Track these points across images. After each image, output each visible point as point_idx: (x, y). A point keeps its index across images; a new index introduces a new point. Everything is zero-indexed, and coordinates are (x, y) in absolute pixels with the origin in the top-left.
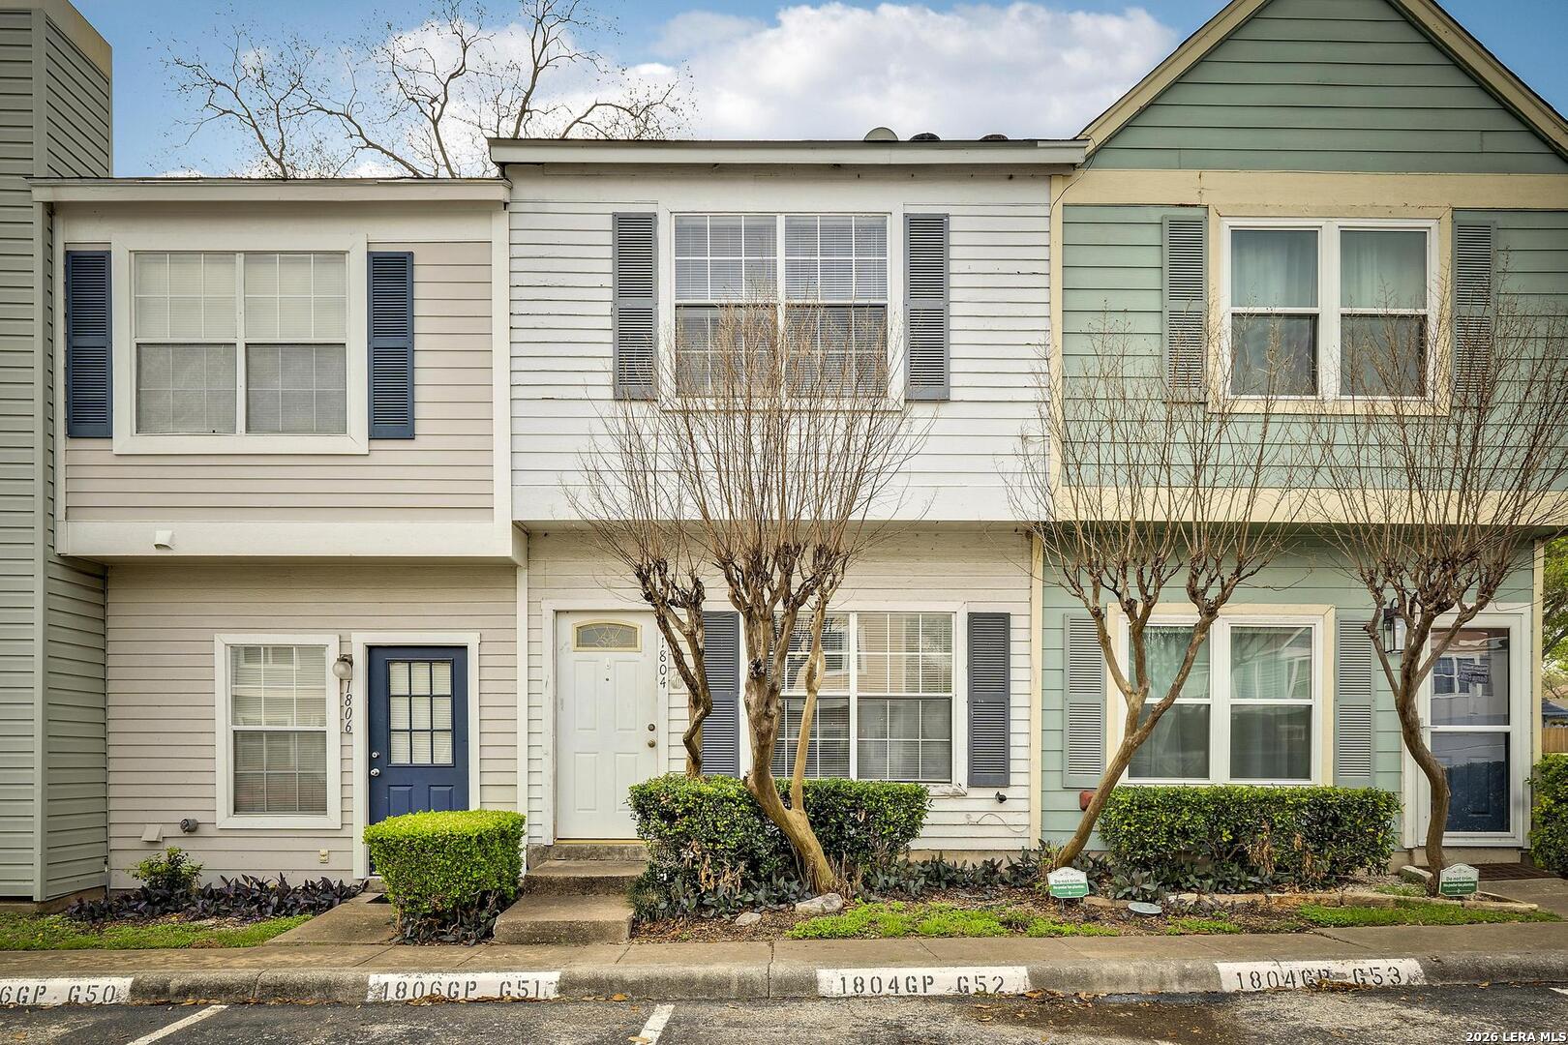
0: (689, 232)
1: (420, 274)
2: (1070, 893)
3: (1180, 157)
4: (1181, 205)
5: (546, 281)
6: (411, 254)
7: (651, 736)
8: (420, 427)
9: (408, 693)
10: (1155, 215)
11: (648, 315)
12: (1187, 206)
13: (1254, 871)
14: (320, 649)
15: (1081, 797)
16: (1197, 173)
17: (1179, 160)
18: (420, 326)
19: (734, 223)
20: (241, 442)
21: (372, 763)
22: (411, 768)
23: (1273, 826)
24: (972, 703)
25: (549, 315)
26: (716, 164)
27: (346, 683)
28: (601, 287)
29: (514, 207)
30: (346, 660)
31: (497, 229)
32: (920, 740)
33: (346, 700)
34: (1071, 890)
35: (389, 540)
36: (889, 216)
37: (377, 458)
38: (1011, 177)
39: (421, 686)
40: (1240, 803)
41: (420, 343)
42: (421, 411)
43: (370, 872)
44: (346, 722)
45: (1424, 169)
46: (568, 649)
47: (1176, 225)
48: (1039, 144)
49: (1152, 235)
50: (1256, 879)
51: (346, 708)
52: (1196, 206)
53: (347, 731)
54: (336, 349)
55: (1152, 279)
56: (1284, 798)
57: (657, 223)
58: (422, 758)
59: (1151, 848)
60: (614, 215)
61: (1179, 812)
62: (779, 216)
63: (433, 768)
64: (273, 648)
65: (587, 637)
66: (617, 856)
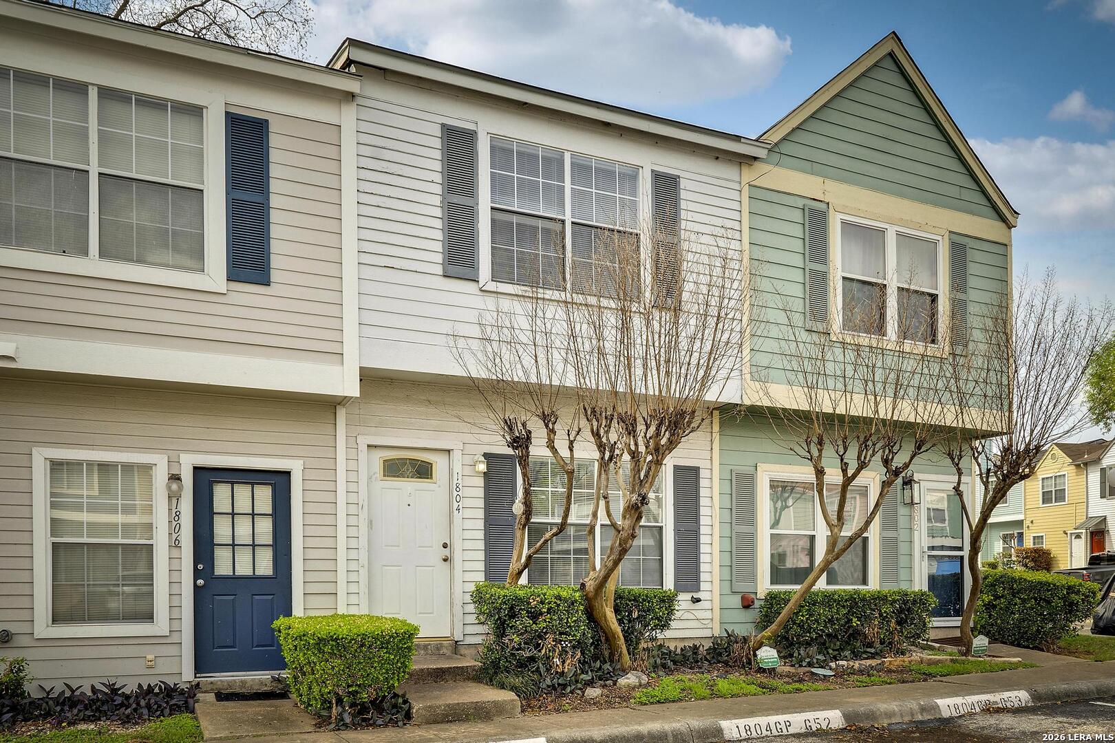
0: (501, 152)
1: (274, 140)
2: (770, 664)
3: (811, 166)
4: (814, 199)
5: (387, 168)
6: (267, 121)
7: (446, 552)
8: (275, 276)
9: (231, 511)
10: (800, 203)
11: (470, 213)
12: (817, 200)
13: (870, 645)
14: (147, 469)
15: (743, 598)
16: (821, 179)
17: (812, 169)
18: (274, 186)
19: (534, 152)
20: (93, 265)
21: (197, 574)
22: (234, 578)
23: (881, 615)
24: (677, 531)
25: (390, 197)
26: (526, 103)
27: (174, 501)
28: (432, 182)
29: (360, 101)
30: (175, 478)
31: (348, 117)
32: (641, 557)
33: (175, 516)
34: (771, 662)
35: (246, 373)
36: (641, 169)
37: (234, 298)
38: (717, 158)
39: (243, 504)
40: (863, 599)
41: (274, 201)
42: (275, 261)
43: (195, 675)
44: (174, 536)
45: (936, 204)
46: (376, 478)
47: (813, 211)
48: (742, 140)
49: (797, 216)
50: (873, 650)
51: (174, 523)
52: (822, 201)
53: (176, 545)
54: (193, 193)
55: (797, 245)
56: (886, 596)
57: (477, 139)
58: (244, 569)
59: (814, 631)
60: (443, 125)
61: (830, 607)
62: (566, 153)
63: (254, 578)
64: (99, 465)
65: (394, 469)
66: (422, 652)
